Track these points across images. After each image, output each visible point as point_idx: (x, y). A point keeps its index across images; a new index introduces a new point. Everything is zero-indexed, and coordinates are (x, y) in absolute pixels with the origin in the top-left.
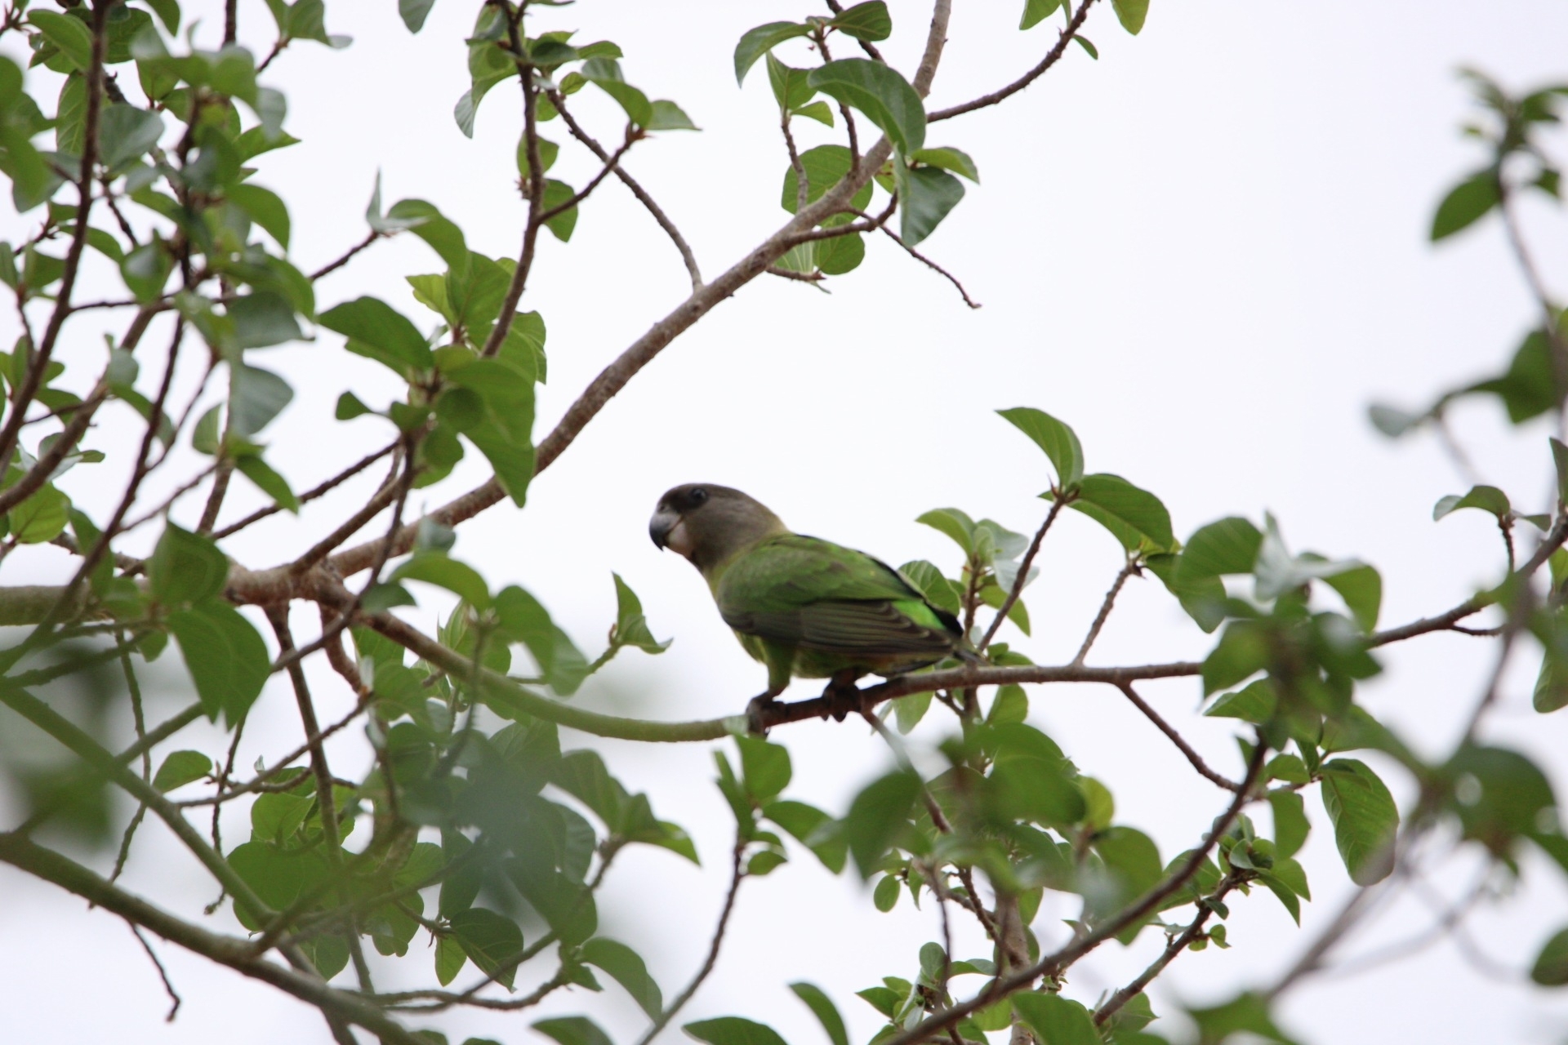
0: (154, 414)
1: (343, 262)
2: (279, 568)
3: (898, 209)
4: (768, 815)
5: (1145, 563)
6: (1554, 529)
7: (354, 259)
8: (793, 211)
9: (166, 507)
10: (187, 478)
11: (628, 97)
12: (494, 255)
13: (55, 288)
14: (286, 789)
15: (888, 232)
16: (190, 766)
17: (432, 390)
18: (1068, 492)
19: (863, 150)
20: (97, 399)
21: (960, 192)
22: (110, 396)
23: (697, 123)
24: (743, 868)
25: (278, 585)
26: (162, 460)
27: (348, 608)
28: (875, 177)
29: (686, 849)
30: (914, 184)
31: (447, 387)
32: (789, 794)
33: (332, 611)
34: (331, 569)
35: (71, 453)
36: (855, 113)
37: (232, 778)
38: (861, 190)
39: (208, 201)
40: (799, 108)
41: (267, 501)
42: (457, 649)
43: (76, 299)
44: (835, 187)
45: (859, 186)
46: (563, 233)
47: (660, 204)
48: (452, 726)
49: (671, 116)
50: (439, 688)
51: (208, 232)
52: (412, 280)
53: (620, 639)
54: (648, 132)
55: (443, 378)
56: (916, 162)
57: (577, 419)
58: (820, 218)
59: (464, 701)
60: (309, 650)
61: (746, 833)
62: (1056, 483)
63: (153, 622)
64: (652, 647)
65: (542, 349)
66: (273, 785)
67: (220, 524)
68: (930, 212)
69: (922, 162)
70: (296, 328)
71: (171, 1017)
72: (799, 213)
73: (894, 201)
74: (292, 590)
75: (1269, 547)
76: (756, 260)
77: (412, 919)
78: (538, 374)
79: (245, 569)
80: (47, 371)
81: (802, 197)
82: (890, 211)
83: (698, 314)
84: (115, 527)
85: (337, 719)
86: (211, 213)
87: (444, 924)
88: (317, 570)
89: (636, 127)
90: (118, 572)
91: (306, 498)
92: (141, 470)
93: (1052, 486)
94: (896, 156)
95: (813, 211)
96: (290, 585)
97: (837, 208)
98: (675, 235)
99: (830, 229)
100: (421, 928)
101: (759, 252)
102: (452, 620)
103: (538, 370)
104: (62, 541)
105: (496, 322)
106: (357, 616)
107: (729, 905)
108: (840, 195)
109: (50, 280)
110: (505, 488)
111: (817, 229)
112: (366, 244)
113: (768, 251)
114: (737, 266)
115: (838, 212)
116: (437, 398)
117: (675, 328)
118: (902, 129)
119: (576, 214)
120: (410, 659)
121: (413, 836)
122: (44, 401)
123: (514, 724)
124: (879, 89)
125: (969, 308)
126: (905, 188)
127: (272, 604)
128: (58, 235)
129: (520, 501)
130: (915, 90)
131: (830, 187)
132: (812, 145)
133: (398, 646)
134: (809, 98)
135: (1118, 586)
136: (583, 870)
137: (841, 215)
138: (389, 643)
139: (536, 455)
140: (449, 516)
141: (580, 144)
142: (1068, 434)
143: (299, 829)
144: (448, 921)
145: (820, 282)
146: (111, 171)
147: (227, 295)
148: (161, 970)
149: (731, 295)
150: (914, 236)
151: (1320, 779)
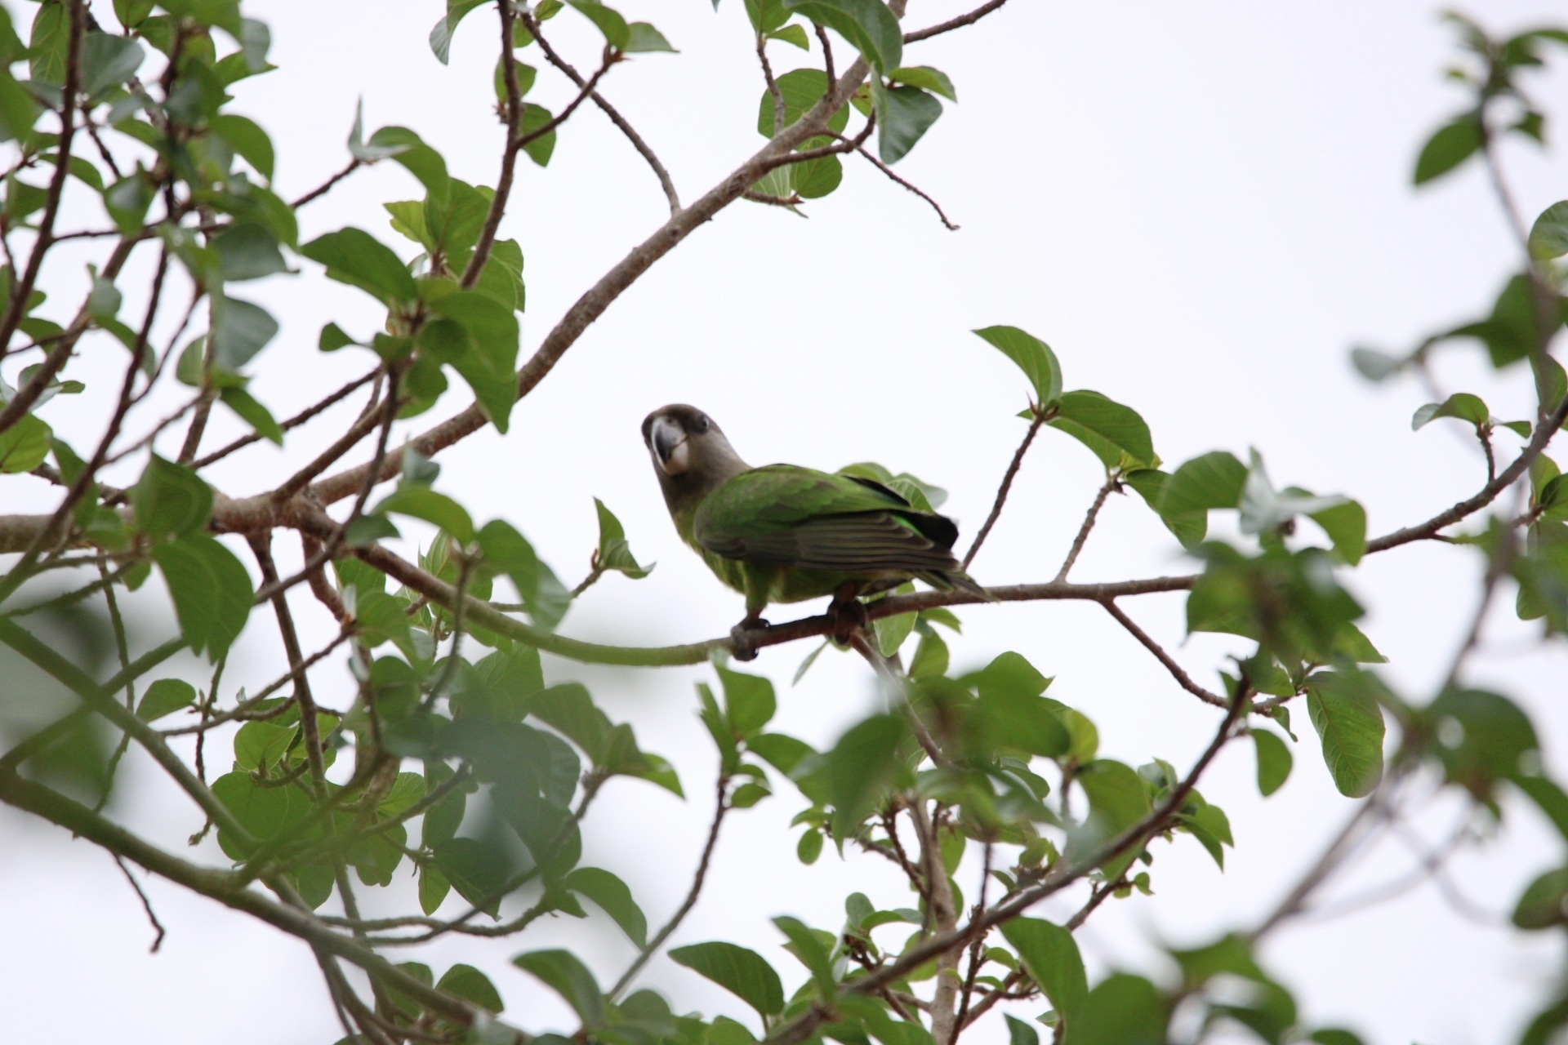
0: (139, 345)
1: (324, 189)
2: (261, 496)
3: (876, 129)
4: (752, 748)
5: (1126, 480)
6: (1534, 436)
7: (336, 187)
8: (769, 136)
9: (151, 439)
10: (170, 410)
11: (607, 20)
12: (474, 182)
13: (37, 217)
14: (269, 717)
15: (866, 155)
16: (173, 695)
17: (416, 321)
18: (1047, 409)
19: (839, 74)
20: (79, 328)
21: (937, 110)
22: (93, 326)
23: (674, 45)
24: (727, 802)
25: (260, 513)
26: (146, 392)
27: (333, 538)
28: (852, 99)
29: (670, 782)
30: (892, 103)
31: (431, 318)
32: (773, 727)
33: (315, 540)
34: (313, 497)
35: (52, 383)
36: (831, 34)
37: (215, 706)
38: (838, 112)
39: (191, 133)
40: (773, 32)
41: (246, 430)
42: (439, 576)
43: (58, 229)
44: (811, 110)
45: (836, 108)
46: (542, 158)
47: (638, 129)
48: (434, 654)
49: (648, 38)
50: (420, 615)
51: (191, 162)
52: (391, 207)
53: (602, 564)
54: (626, 55)
55: (426, 310)
56: (893, 81)
57: (557, 345)
58: (797, 140)
59: (446, 630)
60: (293, 581)
61: (731, 765)
62: (1035, 402)
63: (138, 553)
64: (635, 571)
65: (520, 277)
66: (255, 713)
67: (202, 452)
68: (908, 130)
69: (899, 81)
70: (280, 259)
71: (156, 947)
72: (775, 137)
73: (871, 122)
74: (274, 519)
75: (1254, 483)
76: (734, 184)
77: (396, 848)
78: (517, 302)
79: (227, 498)
80: (31, 299)
81: (779, 121)
82: (868, 131)
83: (677, 238)
84: (100, 460)
85: (320, 647)
86: (195, 144)
87: (428, 853)
88: (298, 498)
89: (613, 50)
90: (101, 501)
91: (288, 425)
92: (125, 404)
93: (1031, 403)
94: (873, 77)
95: (790, 134)
96: (273, 513)
97: (814, 131)
98: (652, 160)
99: (809, 151)
100: (405, 858)
101: (737, 175)
102: (434, 548)
103: (517, 297)
104: (42, 471)
105: (474, 248)
106: (340, 548)
107: (713, 838)
108: (817, 117)
109: (32, 210)
110: (486, 413)
111: (793, 152)
112: (347, 172)
113: (746, 175)
114: (715, 190)
115: (815, 134)
116: (421, 330)
117: (654, 252)
118: (879, 49)
119: (554, 139)
120: (392, 586)
121: (396, 767)
122: (27, 331)
123: (496, 652)
124: (855, 10)
125: (948, 230)
126: (882, 107)
127: (254, 532)
128: (39, 163)
129: (503, 427)
130: (891, 10)
131: (806, 111)
132: (788, 70)
133: (380, 573)
134: (784, 21)
135: (1099, 503)
136: (568, 796)
137: (819, 138)
138: (371, 570)
139: (518, 382)
140: (431, 443)
141: (556, 70)
142: (1046, 351)
143: (281, 760)
144: (432, 851)
145: (797, 206)
146: (91, 99)
147: (207, 224)
148: (146, 902)
149: (710, 219)
150: (892, 155)
151: (1306, 692)
